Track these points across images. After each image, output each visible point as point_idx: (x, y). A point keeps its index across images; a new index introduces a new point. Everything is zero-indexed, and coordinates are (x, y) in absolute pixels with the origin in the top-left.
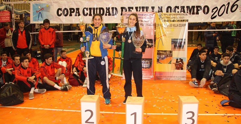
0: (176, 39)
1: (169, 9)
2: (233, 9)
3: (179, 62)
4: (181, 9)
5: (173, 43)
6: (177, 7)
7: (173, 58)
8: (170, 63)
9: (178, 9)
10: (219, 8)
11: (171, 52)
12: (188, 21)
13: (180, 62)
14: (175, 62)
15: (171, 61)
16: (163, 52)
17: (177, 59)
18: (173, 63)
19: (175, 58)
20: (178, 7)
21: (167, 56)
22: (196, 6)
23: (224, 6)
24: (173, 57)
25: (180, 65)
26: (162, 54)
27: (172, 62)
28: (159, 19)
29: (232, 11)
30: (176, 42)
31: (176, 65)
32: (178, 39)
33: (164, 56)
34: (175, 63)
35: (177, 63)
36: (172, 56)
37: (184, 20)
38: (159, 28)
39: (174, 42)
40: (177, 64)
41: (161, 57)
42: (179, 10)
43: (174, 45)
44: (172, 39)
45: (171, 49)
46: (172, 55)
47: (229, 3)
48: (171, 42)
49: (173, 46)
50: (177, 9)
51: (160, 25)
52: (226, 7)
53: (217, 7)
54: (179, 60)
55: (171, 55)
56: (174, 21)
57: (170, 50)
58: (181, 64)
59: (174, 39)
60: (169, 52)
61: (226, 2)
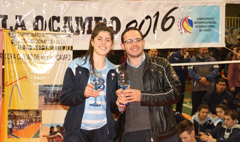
0: (49, 86)
1: (40, 21)
2: (166, 26)
3: (56, 133)
4: (65, 23)
5: (42, 95)
6: (56, 18)
7: (43, 125)
8: (37, 136)
9: (58, 21)
10: (139, 23)
11: (38, 112)
12: (72, 49)
13: (59, 134)
14: (48, 133)
15: (39, 132)
16: (21, 114)
17: (52, 128)
18: (44, 136)
19: (47, 125)
20: (59, 17)
21: (31, 122)
22: (95, 18)
23: (149, 19)
24: (43, 122)
25: (58, 139)
26: (19, 116)
27: (42, 133)
28: (12, 43)
29: (164, 30)
30: (49, 91)
31: (49, 139)
32: (51, 86)
33: (22, 122)
34: (47, 135)
35: (51, 136)
36: (40, 121)
37: (64, 48)
38: (12, 63)
39: (45, 92)
40: (53, 138)
41: (18, 124)
42: (61, 24)
43: (45, 98)
44: (39, 86)
45: (39, 107)
46: (41, 118)
47: (157, 14)
48: (38, 91)
49: (43, 100)
50: (55, 21)
51: (12, 55)
52: (153, 20)
53: (135, 21)
54: (56, 130)
55: (39, 118)
56: (43, 49)
57: (37, 108)
58: (61, 137)
59: (45, 86)
60: (35, 113)
61: (153, 11)
